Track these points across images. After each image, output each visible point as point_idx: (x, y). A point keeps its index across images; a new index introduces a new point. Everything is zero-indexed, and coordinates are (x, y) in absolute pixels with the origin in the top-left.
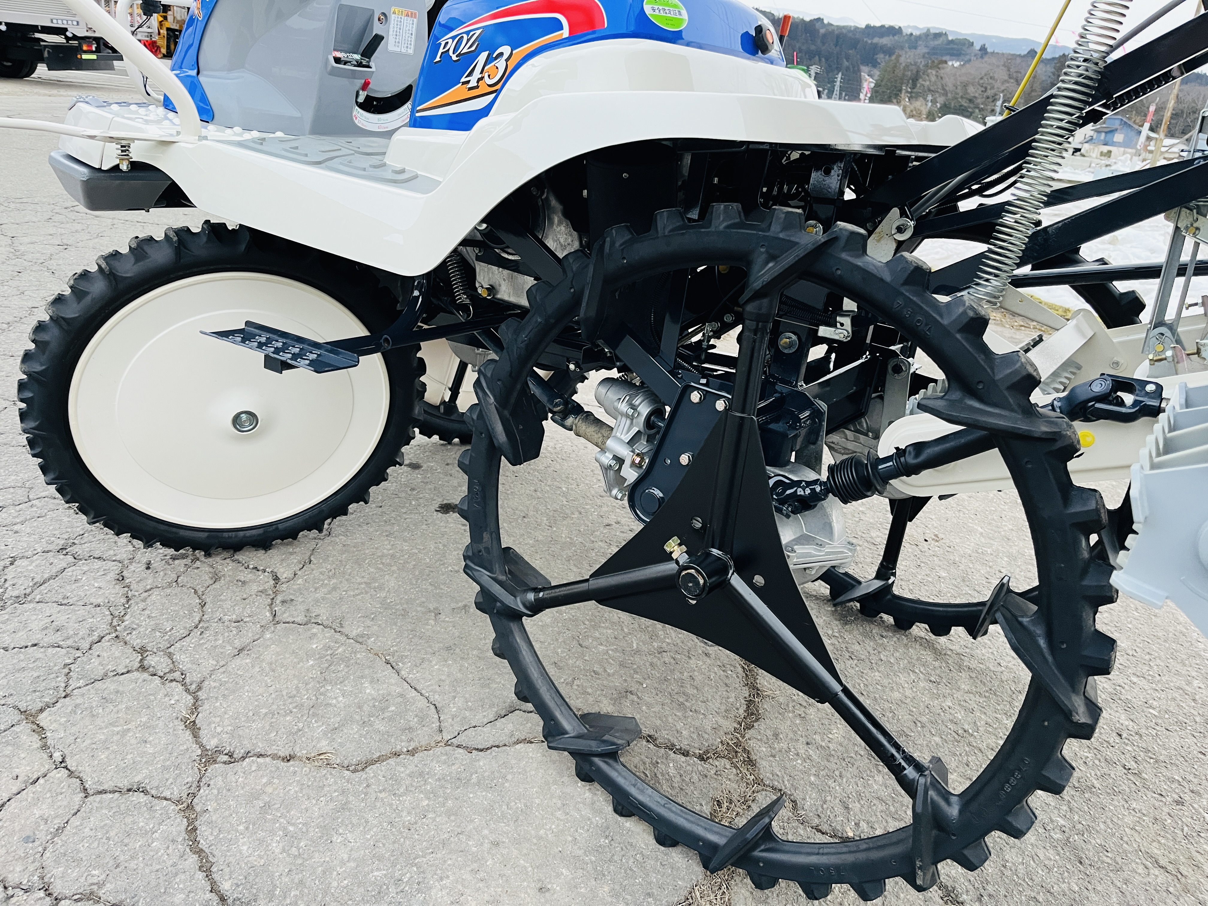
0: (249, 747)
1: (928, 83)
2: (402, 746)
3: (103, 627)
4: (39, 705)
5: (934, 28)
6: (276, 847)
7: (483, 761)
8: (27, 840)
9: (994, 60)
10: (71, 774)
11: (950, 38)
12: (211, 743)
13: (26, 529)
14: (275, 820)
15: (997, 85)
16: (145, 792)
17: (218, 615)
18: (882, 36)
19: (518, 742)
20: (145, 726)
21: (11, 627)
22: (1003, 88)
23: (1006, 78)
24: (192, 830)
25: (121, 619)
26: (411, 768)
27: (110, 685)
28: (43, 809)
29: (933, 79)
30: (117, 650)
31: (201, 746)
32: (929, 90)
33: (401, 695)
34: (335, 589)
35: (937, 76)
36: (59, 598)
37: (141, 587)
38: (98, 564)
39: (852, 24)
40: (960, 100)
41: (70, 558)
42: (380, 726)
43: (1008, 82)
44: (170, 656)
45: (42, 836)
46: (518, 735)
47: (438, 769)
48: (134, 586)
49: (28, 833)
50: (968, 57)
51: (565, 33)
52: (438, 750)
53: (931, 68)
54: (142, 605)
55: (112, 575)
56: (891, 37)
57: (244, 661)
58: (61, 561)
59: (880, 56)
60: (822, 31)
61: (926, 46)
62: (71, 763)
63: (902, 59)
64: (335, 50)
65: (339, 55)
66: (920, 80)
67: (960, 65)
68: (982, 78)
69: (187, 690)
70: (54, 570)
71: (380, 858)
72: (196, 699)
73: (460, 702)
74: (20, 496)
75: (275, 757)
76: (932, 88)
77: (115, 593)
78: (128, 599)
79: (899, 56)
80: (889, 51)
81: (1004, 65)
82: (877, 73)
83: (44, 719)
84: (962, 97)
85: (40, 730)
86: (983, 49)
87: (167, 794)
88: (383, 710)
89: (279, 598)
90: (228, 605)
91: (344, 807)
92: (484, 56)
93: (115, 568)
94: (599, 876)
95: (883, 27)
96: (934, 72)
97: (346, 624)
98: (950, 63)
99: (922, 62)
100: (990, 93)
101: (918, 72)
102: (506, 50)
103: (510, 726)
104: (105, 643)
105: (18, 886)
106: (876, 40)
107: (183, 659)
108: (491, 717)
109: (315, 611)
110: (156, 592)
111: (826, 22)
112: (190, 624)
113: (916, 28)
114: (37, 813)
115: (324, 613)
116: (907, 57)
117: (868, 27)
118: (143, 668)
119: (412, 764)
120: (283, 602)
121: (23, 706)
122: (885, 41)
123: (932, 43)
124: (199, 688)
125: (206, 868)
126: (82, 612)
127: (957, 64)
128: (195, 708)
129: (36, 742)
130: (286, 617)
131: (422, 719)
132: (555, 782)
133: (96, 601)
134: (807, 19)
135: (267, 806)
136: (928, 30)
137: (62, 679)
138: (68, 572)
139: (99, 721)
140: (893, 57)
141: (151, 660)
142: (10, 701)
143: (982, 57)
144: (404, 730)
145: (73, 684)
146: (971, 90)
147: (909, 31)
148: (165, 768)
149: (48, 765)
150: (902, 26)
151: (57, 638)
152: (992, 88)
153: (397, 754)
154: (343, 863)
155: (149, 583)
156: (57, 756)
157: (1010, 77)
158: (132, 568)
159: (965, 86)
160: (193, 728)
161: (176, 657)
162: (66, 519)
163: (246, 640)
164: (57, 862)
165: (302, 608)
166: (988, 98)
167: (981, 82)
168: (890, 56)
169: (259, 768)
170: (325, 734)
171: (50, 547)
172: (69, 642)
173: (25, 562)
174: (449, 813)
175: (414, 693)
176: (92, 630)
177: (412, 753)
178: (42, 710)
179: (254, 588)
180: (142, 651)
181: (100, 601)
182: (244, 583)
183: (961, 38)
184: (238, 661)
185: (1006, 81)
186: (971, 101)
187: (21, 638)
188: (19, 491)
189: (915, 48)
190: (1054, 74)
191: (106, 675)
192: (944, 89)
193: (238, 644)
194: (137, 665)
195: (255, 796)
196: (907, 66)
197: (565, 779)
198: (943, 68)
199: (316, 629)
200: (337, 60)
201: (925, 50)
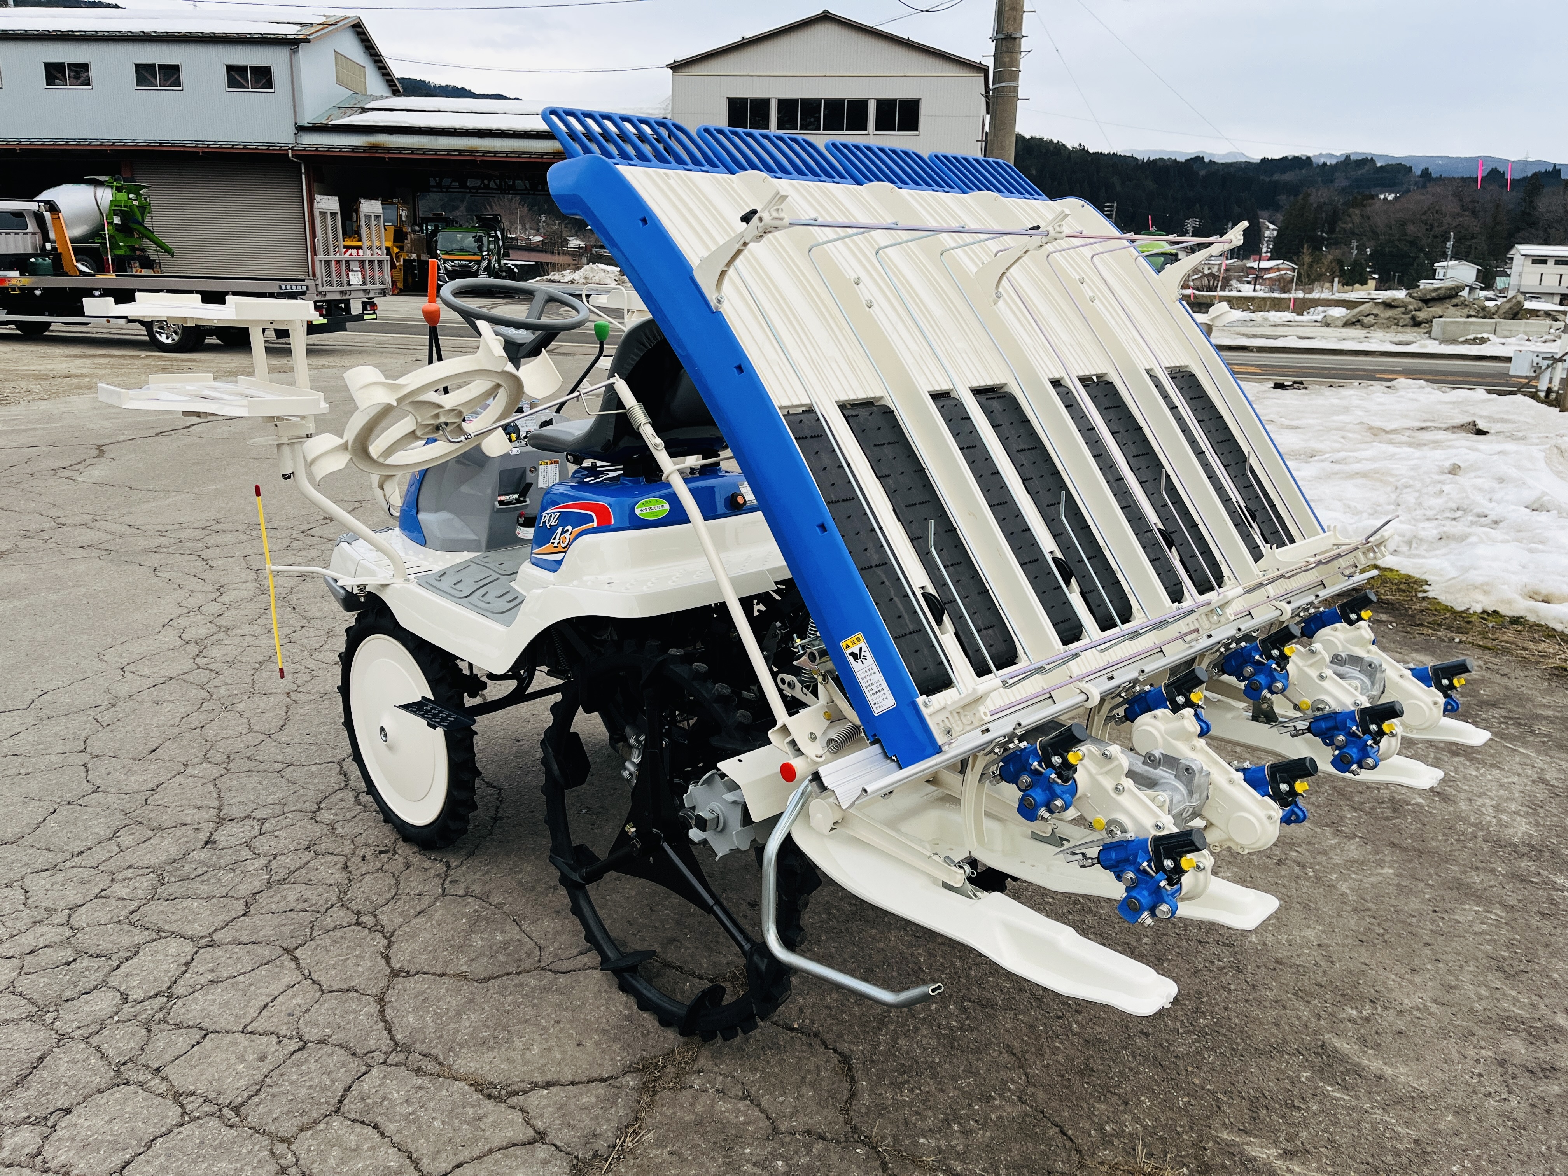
0: (418, 967)
1: (1350, 225)
2: (514, 970)
3: (334, 899)
4: (295, 945)
5: (1356, 153)
6: (428, 1019)
7: (562, 980)
8: (289, 1015)
9: (1439, 190)
10: (314, 982)
11: (1379, 165)
12: (397, 966)
13: (282, 834)
14: (430, 1006)
15: (1447, 220)
16: (357, 991)
17: (408, 890)
18: (1284, 172)
19: (589, 968)
20: (357, 956)
21: (276, 899)
22: (1455, 224)
23: (1458, 210)
24: (382, 1011)
25: (346, 894)
26: (516, 982)
27: (338, 934)
28: (298, 1000)
29: (1357, 220)
30: (343, 913)
31: (391, 967)
32: (1353, 233)
33: (519, 940)
34: (487, 873)
35: (1362, 215)
36: (306, 880)
37: (358, 873)
38: (330, 858)
39: (1243, 160)
40: (1397, 243)
41: (312, 854)
42: (502, 958)
43: (1462, 216)
44: (375, 916)
45: (297, 1013)
46: (589, 964)
47: (533, 982)
48: (354, 872)
49: (289, 1011)
50: (1405, 187)
51: (595, 524)
52: (535, 973)
53: (1353, 206)
54: (358, 885)
55: (339, 866)
56: (1297, 171)
57: (422, 920)
58: (307, 856)
59: (1283, 199)
60: (1202, 173)
61: (1347, 178)
62: (314, 976)
63: (1312, 199)
64: (500, 495)
65: (503, 498)
66: (1340, 223)
67: (1396, 197)
68: (1424, 214)
69: (385, 937)
70: (303, 862)
71: (488, 1027)
72: (390, 942)
73: (556, 945)
74: (278, 809)
75: (434, 974)
76: (1357, 231)
77: (341, 877)
78: (350, 881)
79: (1308, 195)
80: (1293, 189)
81: (1454, 195)
82: (1280, 217)
83: (298, 953)
84: (1399, 240)
85: (296, 959)
86: (1426, 173)
87: (369, 992)
88: (505, 949)
89: (449, 879)
90: (413, 885)
91: (472, 1001)
92: (560, 529)
93: (342, 859)
94: (616, 1040)
95: (1284, 159)
96: (1357, 212)
97: (491, 897)
98: (1382, 197)
99: (1339, 200)
100: (1438, 230)
101: (1335, 212)
102: (569, 528)
103: (586, 960)
104: (335, 909)
105: (285, 1036)
106: (1276, 177)
107: (383, 919)
108: (575, 953)
109: (473, 888)
110: (368, 876)
111: (1207, 160)
112: (389, 896)
113: (1331, 156)
114: (294, 1002)
115: (477, 889)
116: (1319, 195)
117: (1264, 161)
118: (358, 924)
119: (517, 980)
120: (451, 882)
121: (285, 945)
122: (1288, 177)
123: (1353, 173)
124: (392, 935)
125: (389, 1029)
126: (320, 889)
127: (1391, 197)
128: (389, 946)
129: (293, 965)
130: (452, 892)
131: (529, 955)
132: (606, 991)
133: (329, 882)
134: (1181, 159)
135: (427, 999)
136: (1348, 157)
137: (308, 930)
138: (312, 863)
139: (330, 954)
140: (1300, 198)
141: (363, 919)
142: (277, 943)
143: (1424, 186)
144: (516, 961)
145: (315, 934)
146: (1411, 229)
147: (1322, 160)
148: (369, 979)
149: (300, 977)
150: (1311, 155)
151: (306, 905)
152: (1441, 224)
153: (508, 974)
154: (466, 1028)
155: (364, 870)
156: (307, 972)
157: (1464, 208)
158: (353, 860)
159: (1402, 224)
160: (387, 958)
161: (379, 917)
162: (309, 827)
163: (423, 907)
164: (306, 1025)
165: (463, 885)
166: (1436, 237)
167: (1424, 218)
168: (1296, 196)
169: (424, 979)
170: (466, 962)
171: (300, 847)
172: (313, 908)
173: (283, 858)
174: (534, 1006)
175: (527, 939)
176: (327, 901)
177: (518, 974)
178: (297, 948)
179: (433, 872)
180: (358, 913)
181: (332, 882)
182: (426, 869)
183: (1394, 162)
184: (417, 920)
185: (1458, 215)
186: (1412, 243)
187: (283, 906)
188: (277, 807)
189: (1332, 181)
190: (1525, 200)
191: (335, 928)
192: (1373, 232)
193: (418, 909)
194: (354, 921)
195: (420, 994)
196: (1320, 207)
197: (613, 990)
198: (1370, 205)
199: (470, 900)
200: (502, 503)
201: (1345, 183)
